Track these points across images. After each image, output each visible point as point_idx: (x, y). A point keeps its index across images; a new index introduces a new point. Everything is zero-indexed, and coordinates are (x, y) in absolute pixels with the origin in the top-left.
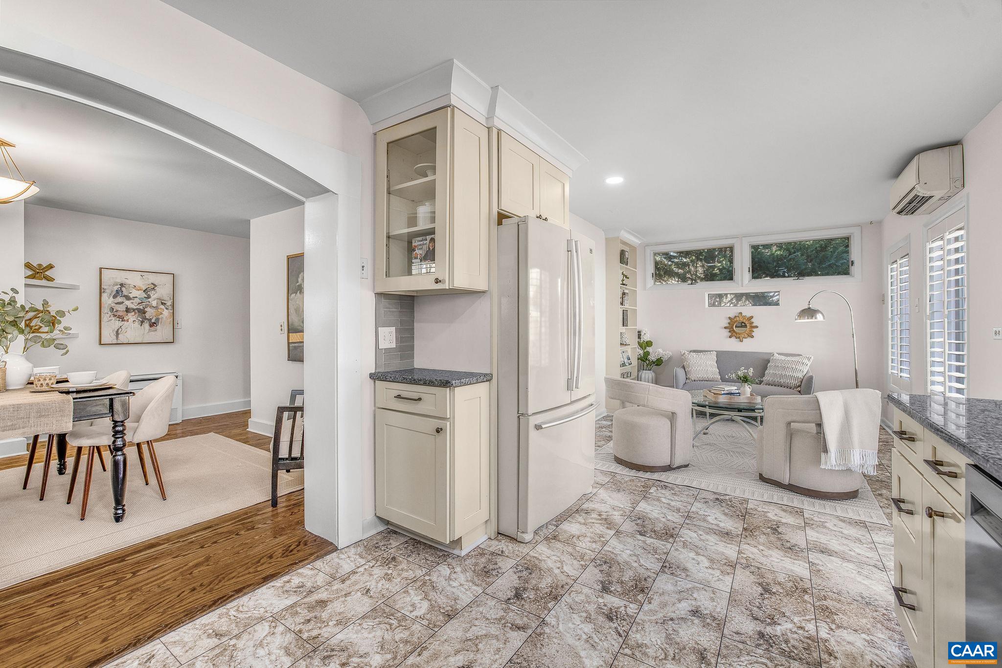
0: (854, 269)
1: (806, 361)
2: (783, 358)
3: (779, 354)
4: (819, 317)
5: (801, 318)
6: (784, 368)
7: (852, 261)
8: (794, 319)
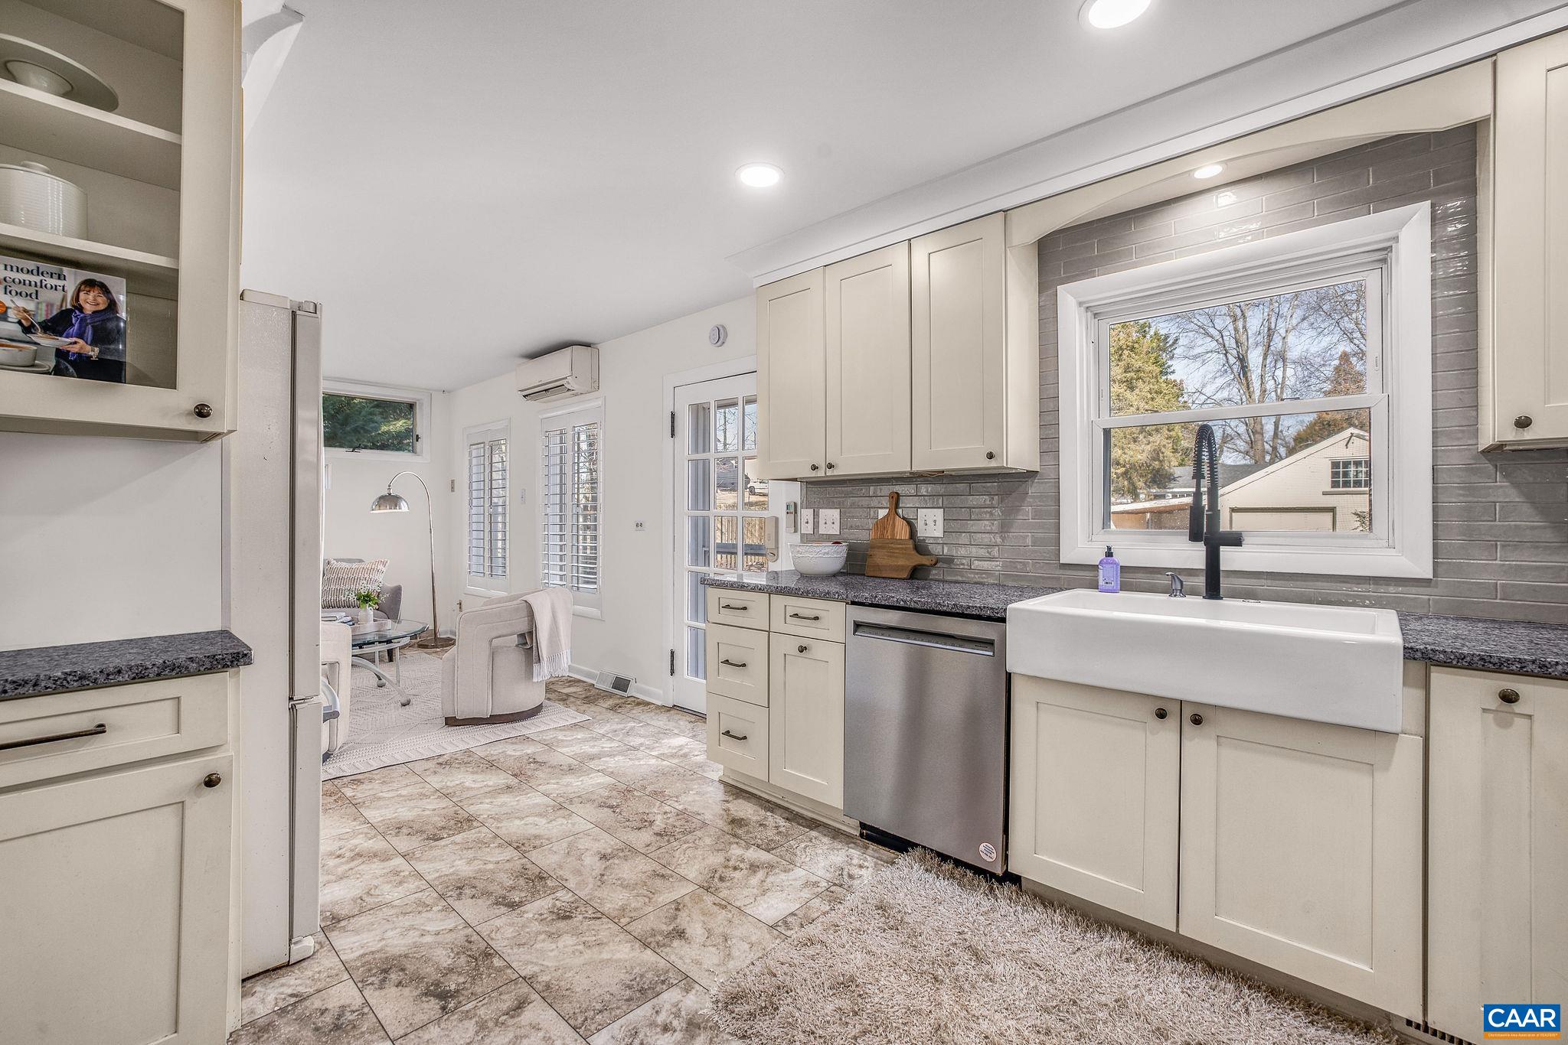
0: (422, 445)
1: (381, 567)
2: (344, 565)
3: (337, 560)
4: (403, 505)
5: (381, 508)
6: (354, 580)
7: (417, 436)
8: (370, 508)
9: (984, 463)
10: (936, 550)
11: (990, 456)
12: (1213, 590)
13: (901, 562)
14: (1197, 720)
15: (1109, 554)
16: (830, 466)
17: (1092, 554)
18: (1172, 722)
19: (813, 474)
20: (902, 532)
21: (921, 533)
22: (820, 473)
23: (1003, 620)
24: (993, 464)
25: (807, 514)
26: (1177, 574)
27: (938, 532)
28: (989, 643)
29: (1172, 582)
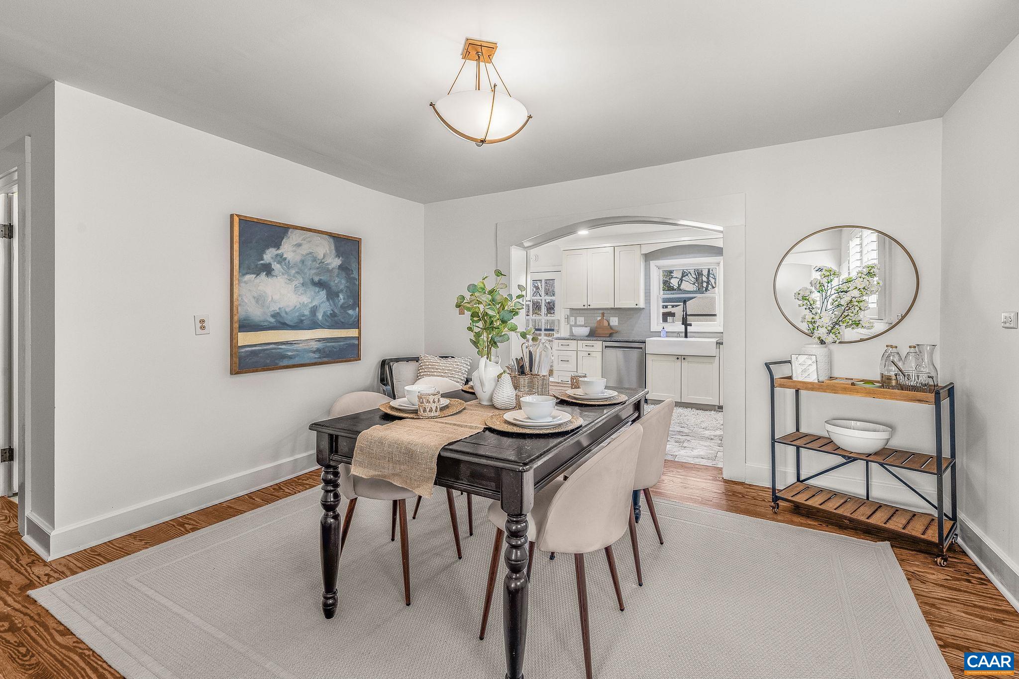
9: (635, 306)
10: (617, 329)
11: (637, 305)
12: (686, 336)
13: (606, 332)
14: (684, 359)
15: (663, 328)
16: (589, 305)
17: (659, 329)
18: (680, 360)
19: (583, 307)
20: (606, 324)
21: (611, 324)
22: (586, 307)
23: (645, 342)
24: (637, 306)
25: (572, 319)
26: (678, 333)
27: (617, 324)
28: (641, 348)
29: (678, 334)
